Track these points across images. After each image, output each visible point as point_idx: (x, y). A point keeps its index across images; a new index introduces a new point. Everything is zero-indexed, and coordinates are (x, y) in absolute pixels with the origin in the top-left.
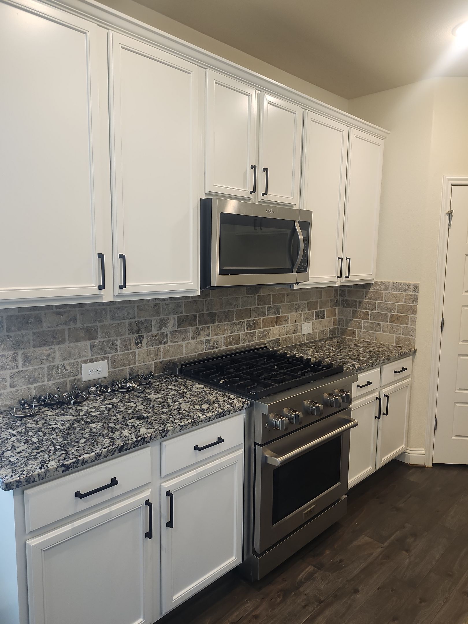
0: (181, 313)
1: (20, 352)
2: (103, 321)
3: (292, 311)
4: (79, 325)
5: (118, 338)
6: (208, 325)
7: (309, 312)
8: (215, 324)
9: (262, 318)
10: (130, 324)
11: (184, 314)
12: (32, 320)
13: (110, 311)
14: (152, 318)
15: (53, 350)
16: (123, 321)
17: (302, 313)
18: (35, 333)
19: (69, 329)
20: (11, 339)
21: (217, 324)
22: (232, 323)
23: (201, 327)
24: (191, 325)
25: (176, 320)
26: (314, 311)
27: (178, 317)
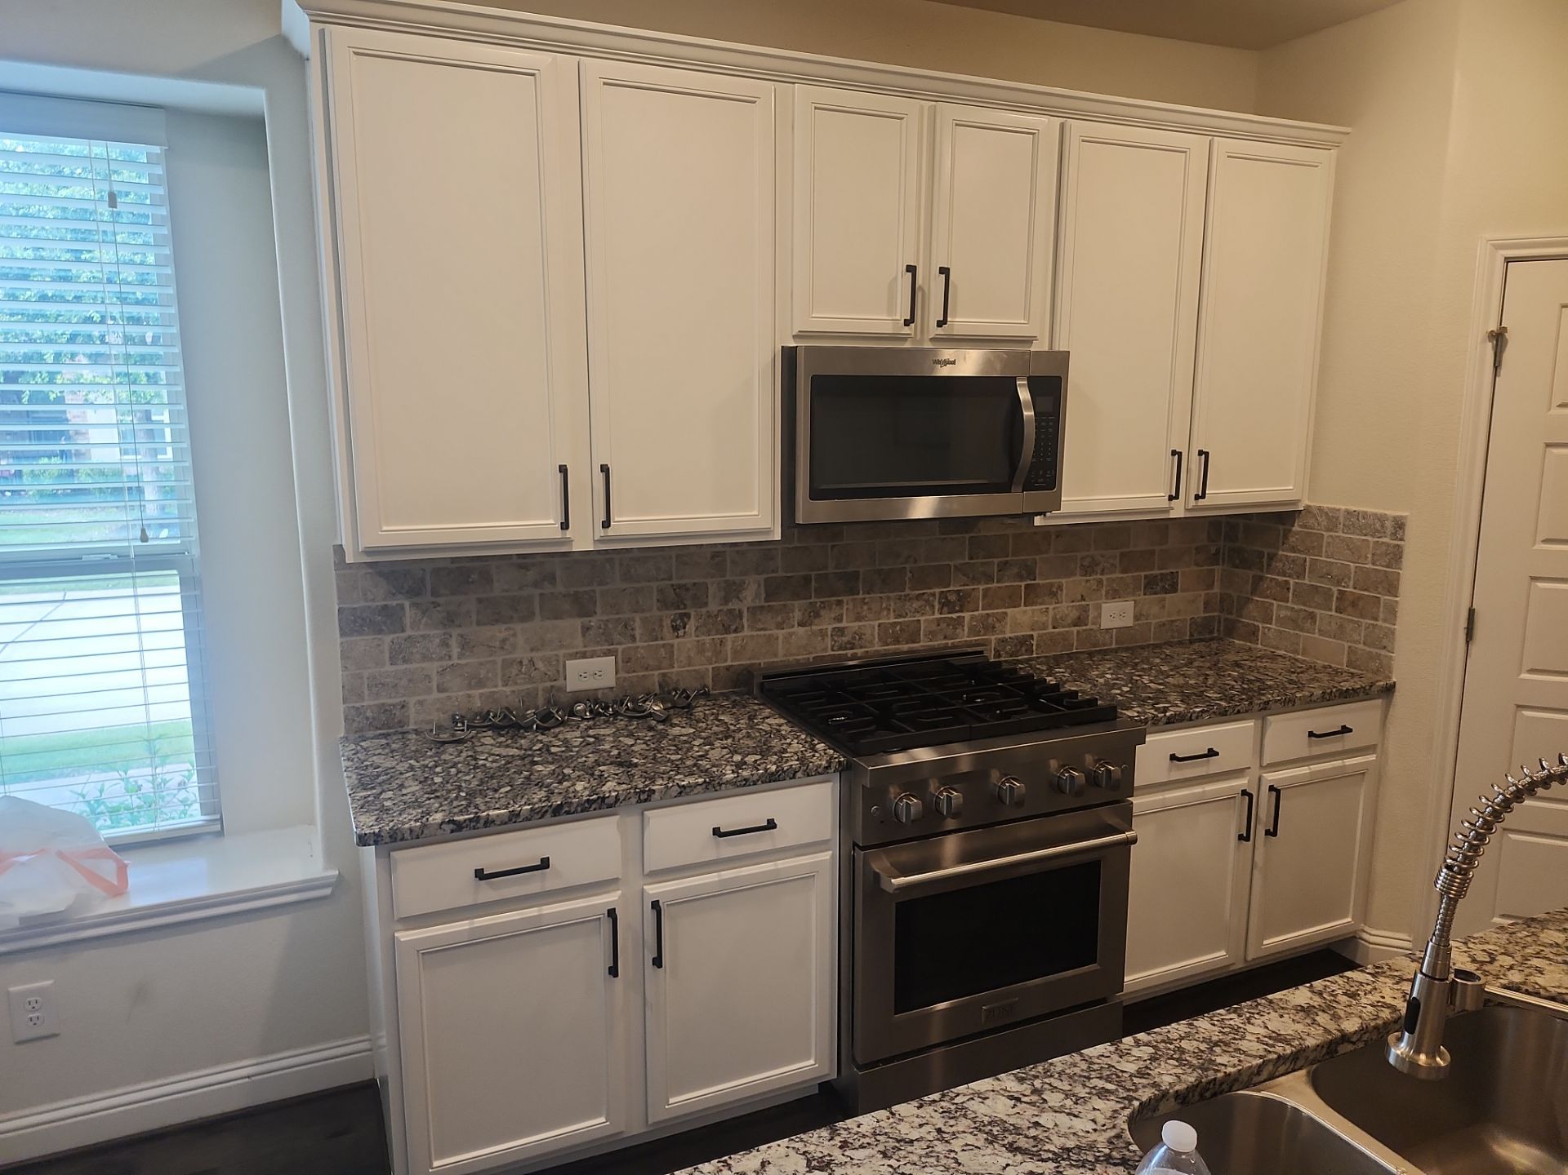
0: (773, 571)
1: (455, 632)
2: (607, 583)
3: (1073, 574)
4: (560, 588)
5: (637, 617)
6: (840, 598)
7: (1125, 575)
8: (856, 597)
9: (981, 587)
10: (661, 591)
11: (781, 574)
12: (474, 576)
13: (621, 565)
14: (709, 581)
15: (511, 632)
16: (648, 584)
17: (1104, 578)
18: (480, 601)
19: (541, 595)
20: (438, 608)
21: (861, 596)
22: (901, 596)
23: (822, 602)
24: (796, 596)
25: (762, 587)
26: (1143, 574)
27: (766, 580)
